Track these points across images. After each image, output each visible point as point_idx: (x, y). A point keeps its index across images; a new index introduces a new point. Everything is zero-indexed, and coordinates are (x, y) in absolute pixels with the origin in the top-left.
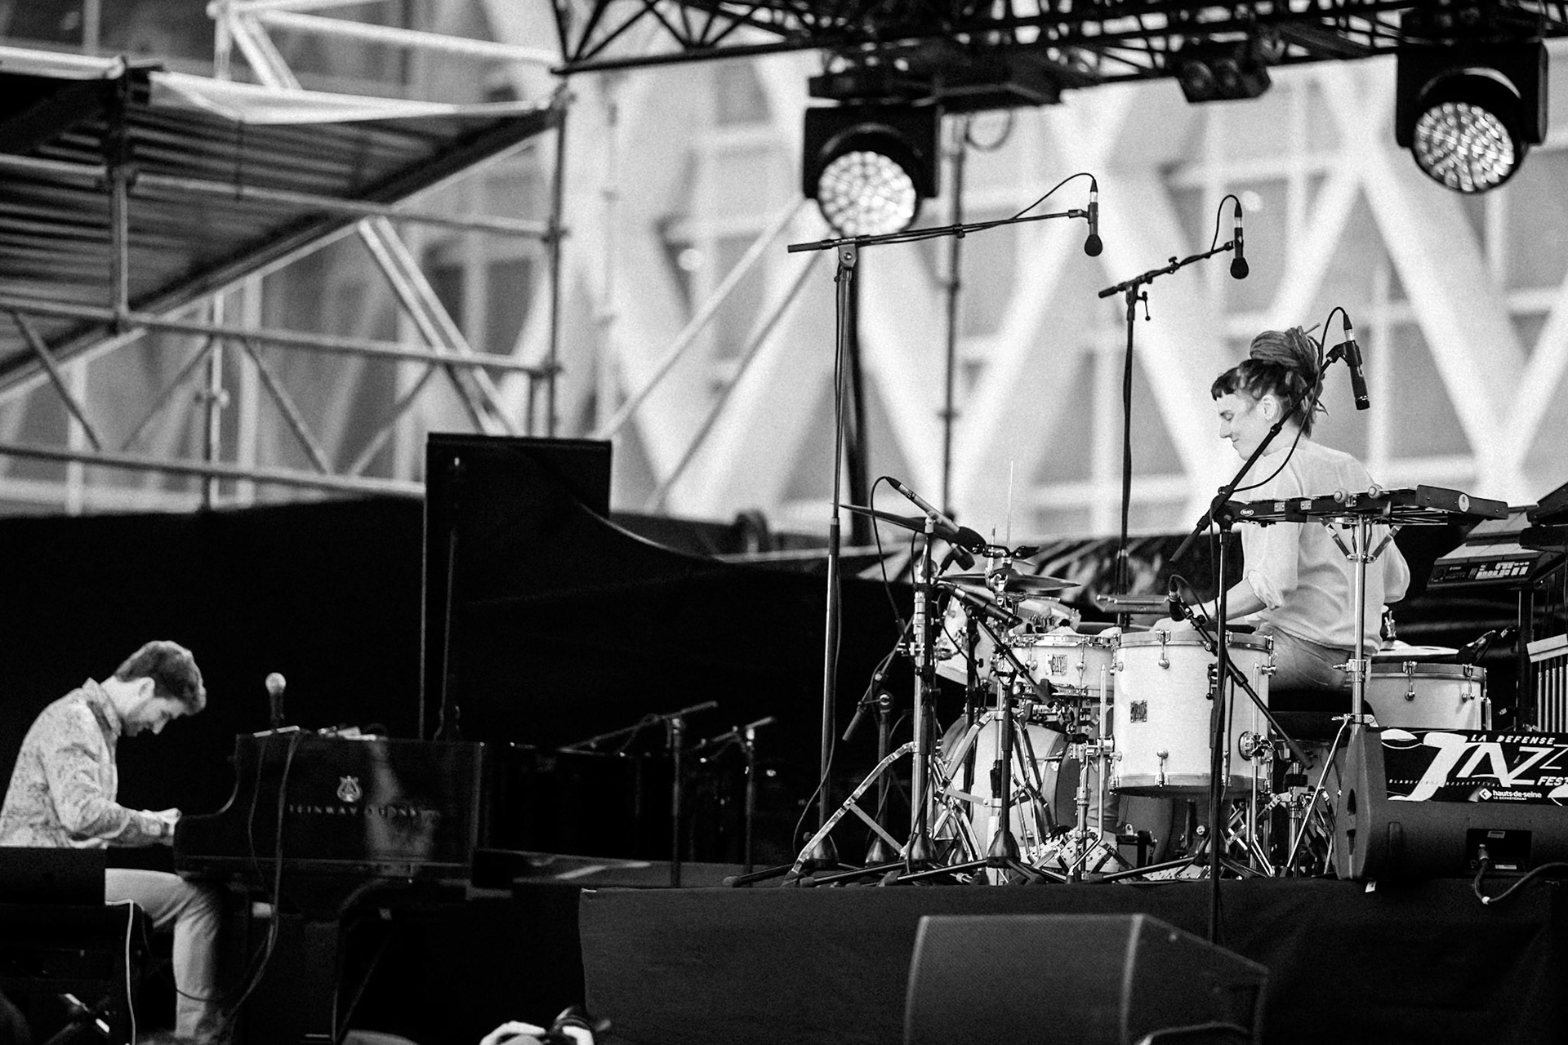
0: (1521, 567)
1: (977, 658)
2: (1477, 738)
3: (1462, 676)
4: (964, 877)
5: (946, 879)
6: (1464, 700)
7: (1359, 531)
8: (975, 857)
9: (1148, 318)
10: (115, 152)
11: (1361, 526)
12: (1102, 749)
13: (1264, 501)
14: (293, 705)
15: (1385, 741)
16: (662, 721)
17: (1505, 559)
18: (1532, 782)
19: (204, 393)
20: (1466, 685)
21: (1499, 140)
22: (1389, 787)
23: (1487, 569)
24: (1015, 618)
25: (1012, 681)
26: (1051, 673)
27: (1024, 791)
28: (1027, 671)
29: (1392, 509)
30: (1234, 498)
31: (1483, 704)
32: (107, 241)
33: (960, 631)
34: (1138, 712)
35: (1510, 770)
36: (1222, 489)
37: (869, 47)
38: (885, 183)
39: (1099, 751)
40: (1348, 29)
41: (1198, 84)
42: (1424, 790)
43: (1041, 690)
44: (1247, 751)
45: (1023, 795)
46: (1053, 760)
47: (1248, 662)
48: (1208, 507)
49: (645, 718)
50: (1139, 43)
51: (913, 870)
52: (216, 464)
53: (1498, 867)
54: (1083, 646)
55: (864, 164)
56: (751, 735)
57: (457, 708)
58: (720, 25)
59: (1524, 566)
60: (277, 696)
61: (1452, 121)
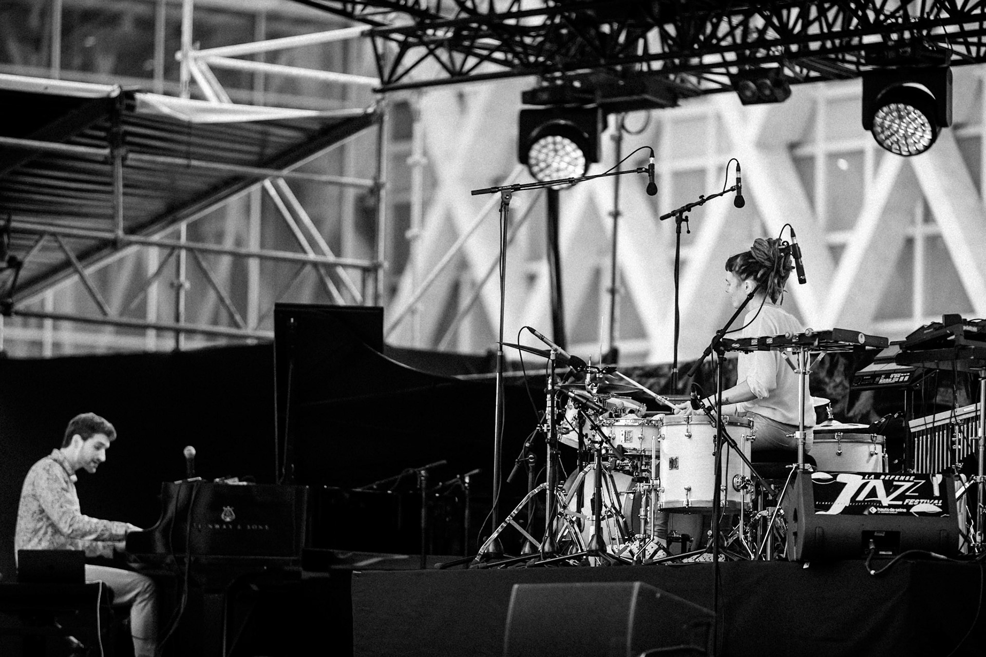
0: (905, 376)
1: (584, 433)
2: (868, 477)
3: (870, 441)
4: (574, 562)
5: (564, 563)
6: (872, 455)
7: (801, 355)
8: (582, 550)
9: (688, 232)
10: (115, 140)
11: (802, 352)
12: (653, 486)
13: (745, 339)
14: (200, 464)
15: (814, 479)
16: (415, 472)
17: (895, 371)
18: (900, 503)
19: (176, 282)
20: (872, 447)
21: (923, 125)
22: (816, 506)
23: (885, 378)
24: (604, 409)
25: (600, 446)
26: (624, 441)
27: (609, 511)
28: (609, 441)
29: (819, 343)
30: (727, 336)
31: (883, 457)
32: (111, 193)
33: (575, 417)
34: (673, 463)
35: (888, 496)
36: (718, 332)
37: (558, 74)
38: (567, 154)
39: (651, 487)
40: (844, 61)
41: (748, 93)
42: (837, 508)
43: (618, 452)
44: (738, 486)
45: (609, 513)
46: (630, 493)
47: (738, 434)
48: (710, 343)
49: (406, 470)
50: (723, 70)
51: (545, 559)
52: (183, 324)
53: (881, 553)
54: (642, 425)
55: (555, 143)
56: (467, 480)
57: (293, 466)
58: (472, 61)
59: (907, 375)
60: (191, 460)
61: (895, 114)
